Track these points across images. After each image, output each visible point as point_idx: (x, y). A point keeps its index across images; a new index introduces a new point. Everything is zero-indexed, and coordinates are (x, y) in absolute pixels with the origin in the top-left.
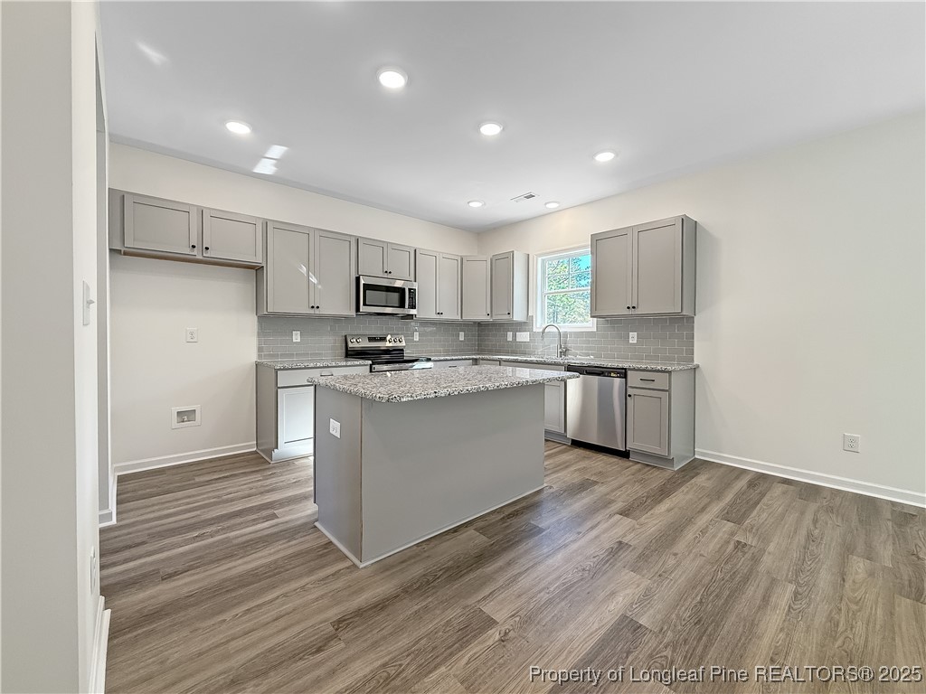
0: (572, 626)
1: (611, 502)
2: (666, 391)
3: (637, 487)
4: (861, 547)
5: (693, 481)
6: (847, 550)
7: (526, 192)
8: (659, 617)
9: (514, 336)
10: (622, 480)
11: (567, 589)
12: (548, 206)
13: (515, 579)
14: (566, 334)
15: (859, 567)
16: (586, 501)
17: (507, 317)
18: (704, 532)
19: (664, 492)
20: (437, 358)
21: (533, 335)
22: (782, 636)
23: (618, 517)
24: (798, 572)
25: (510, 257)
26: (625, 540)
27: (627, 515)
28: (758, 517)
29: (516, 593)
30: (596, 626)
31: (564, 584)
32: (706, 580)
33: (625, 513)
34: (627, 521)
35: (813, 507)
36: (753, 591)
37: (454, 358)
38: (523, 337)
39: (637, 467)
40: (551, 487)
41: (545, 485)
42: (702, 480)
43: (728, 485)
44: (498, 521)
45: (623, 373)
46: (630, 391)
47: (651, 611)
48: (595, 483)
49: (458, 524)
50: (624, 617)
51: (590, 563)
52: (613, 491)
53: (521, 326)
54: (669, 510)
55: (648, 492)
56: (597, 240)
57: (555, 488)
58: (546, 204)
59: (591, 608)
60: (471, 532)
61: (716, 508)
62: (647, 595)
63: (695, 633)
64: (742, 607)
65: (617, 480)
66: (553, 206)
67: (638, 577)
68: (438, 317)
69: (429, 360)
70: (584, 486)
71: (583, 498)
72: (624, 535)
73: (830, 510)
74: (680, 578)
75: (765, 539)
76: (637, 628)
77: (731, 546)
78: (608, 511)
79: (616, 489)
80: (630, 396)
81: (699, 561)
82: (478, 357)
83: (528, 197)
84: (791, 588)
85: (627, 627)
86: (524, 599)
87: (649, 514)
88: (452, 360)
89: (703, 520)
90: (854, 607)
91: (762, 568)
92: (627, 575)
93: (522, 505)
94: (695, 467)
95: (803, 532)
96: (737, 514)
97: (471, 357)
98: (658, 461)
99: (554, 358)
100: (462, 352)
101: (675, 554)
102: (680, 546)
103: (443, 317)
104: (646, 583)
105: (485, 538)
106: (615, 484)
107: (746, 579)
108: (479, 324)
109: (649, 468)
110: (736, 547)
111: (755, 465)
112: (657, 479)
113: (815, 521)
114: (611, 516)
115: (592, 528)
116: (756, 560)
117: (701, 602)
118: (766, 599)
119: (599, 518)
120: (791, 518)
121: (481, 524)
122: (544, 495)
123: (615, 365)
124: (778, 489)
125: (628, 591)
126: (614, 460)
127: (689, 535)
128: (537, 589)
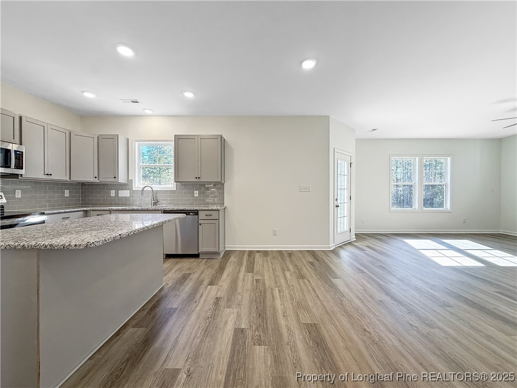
0: (218, 346)
1: (202, 281)
2: (217, 219)
3: (210, 270)
4: (286, 269)
5: (230, 260)
6: (283, 270)
7: (134, 99)
8: (247, 321)
9: (117, 193)
10: (202, 268)
11: (206, 331)
12: (145, 111)
13: (176, 340)
14: (157, 191)
15: (288, 274)
16: (190, 284)
17: (114, 180)
18: (244, 280)
19: (222, 269)
20: (50, 212)
21: (133, 192)
22: (282, 307)
23: (209, 287)
24: (276, 282)
25: (115, 138)
26: (218, 296)
27: (212, 285)
28: (257, 267)
29: (181, 348)
30: (227, 340)
31: (203, 330)
32: (254, 299)
33: (211, 283)
34: (214, 288)
35: (269, 259)
36: (269, 295)
37: (67, 210)
38: (124, 193)
39: (205, 260)
40: (167, 284)
41: (164, 284)
42: (232, 259)
43: (242, 259)
44: (146, 315)
45: (196, 213)
46: (200, 222)
47: (244, 321)
48: (189, 274)
49: (117, 329)
50: (236, 330)
51: (209, 314)
52: (200, 275)
53: (123, 186)
54: (228, 276)
55: (215, 271)
56: (178, 139)
57: (170, 284)
58: (144, 109)
59: (221, 333)
60: (130, 330)
61: (243, 269)
62: (239, 315)
63: (261, 321)
64: (268, 303)
65: (199, 269)
66: (148, 112)
67: (231, 309)
68: (47, 177)
69: (43, 214)
70: (185, 278)
71: (188, 284)
72: (217, 294)
73: (274, 258)
74: (246, 302)
75: (263, 276)
76: (242, 330)
77: (255, 282)
78: (203, 286)
79: (201, 274)
80: (200, 224)
81: (248, 293)
82: (88, 209)
83: (133, 102)
84: (277, 289)
85: (239, 332)
86: (187, 349)
87: (221, 280)
88: (66, 212)
89: (241, 275)
90: (292, 288)
91: (267, 286)
92: (228, 310)
93: (155, 300)
94: (228, 254)
95: (271, 268)
96: (250, 269)
97: (82, 209)
98: (213, 255)
99: (150, 207)
100: (68, 206)
101: (240, 293)
102: (239, 290)
103: (53, 177)
104: (235, 310)
105: (144, 329)
106: (199, 272)
107: (265, 292)
108: (83, 184)
109: (210, 260)
110: (256, 282)
111: (248, 248)
112: (216, 263)
113: (272, 263)
114: (206, 288)
115: (201, 296)
116: (264, 284)
117: (257, 308)
118: (273, 296)
119: (202, 291)
120: (266, 265)
121: (134, 322)
122: (166, 290)
123: (192, 208)
124: (257, 255)
125: (231, 318)
126: (192, 260)
127: (240, 284)
128: (191, 340)
